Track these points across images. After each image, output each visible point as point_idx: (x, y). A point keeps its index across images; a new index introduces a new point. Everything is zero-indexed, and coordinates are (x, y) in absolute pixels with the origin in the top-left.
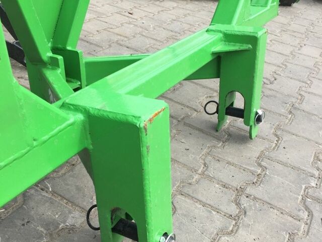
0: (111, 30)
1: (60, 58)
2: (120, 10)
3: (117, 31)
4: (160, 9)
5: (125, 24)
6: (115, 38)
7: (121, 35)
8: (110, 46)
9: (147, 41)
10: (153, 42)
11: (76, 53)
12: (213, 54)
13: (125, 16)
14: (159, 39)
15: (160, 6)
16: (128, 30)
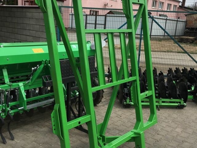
0: (114, 124)
1: (101, 138)
2: (117, 115)
3: (116, 124)
4: (131, 113)
5: (118, 121)
6: (115, 127)
7: (116, 126)
8: (113, 129)
9: (124, 127)
10: (125, 127)
11: (104, 136)
12: (131, 137)
13: (119, 117)
14: (128, 126)
15: (131, 112)
16: (119, 123)
